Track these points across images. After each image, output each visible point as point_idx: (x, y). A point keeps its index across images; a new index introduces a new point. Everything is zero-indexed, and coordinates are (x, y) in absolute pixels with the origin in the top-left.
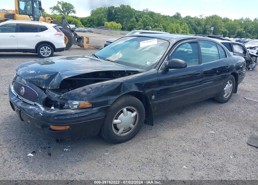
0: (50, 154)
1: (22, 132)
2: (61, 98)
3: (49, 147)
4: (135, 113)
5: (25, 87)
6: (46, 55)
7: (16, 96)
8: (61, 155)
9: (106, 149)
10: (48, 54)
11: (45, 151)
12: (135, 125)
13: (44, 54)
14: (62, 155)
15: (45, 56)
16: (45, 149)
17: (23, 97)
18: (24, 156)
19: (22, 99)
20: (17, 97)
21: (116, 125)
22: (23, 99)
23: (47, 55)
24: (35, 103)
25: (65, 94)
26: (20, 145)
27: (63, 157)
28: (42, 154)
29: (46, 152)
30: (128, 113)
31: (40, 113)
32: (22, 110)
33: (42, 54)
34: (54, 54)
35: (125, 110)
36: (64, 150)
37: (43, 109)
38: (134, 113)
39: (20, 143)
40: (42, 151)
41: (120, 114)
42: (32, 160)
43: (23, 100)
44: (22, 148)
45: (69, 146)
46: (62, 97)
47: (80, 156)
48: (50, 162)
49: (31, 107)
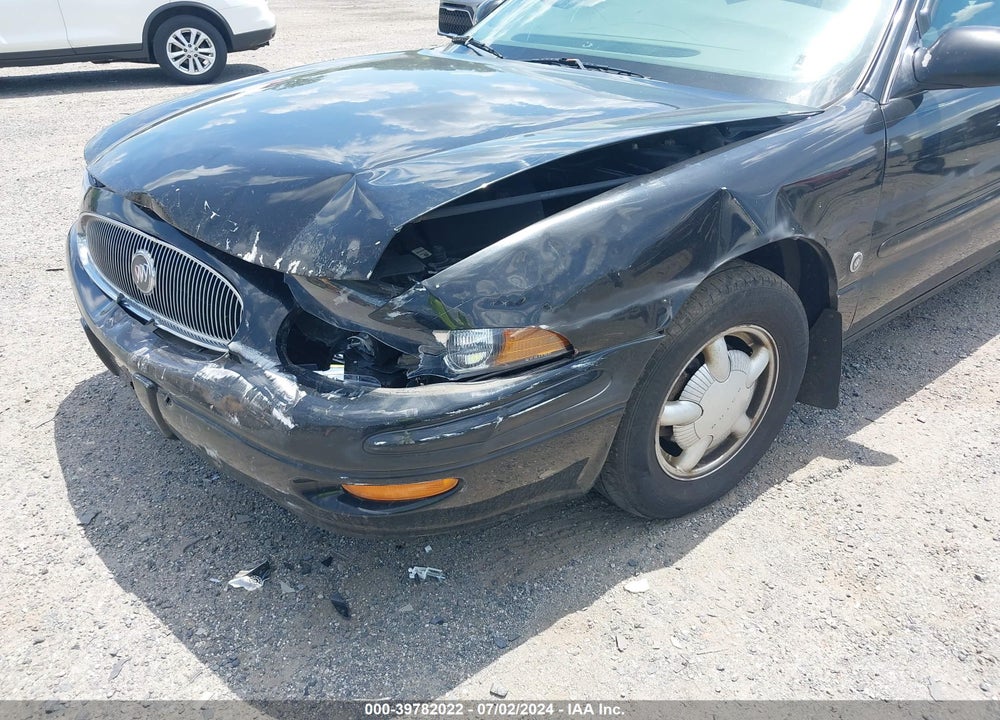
0: (343, 610)
1: (170, 473)
2: (394, 315)
3: (328, 562)
4: (762, 359)
5: (151, 247)
6: (196, 68)
7: (115, 297)
8: (402, 610)
9: (624, 557)
10: (203, 65)
11: (309, 581)
12: (757, 416)
13: (185, 65)
14: (409, 608)
15: (191, 71)
16: (310, 571)
17: (152, 306)
18: (208, 623)
19: (148, 319)
20: (121, 303)
21: (670, 428)
22: (153, 321)
23: (202, 71)
24: (235, 346)
25: (412, 290)
26: (177, 553)
27: (414, 621)
28: (301, 609)
29: (320, 596)
30: (732, 358)
31: (277, 414)
32: (160, 383)
33: (176, 64)
34: (227, 63)
35: (718, 345)
36: (412, 576)
37: (288, 387)
38: (757, 354)
39: (176, 539)
40: (293, 585)
41: (691, 371)
42: (260, 645)
43: (155, 324)
44: (189, 573)
45: (428, 549)
46: (397, 314)
47: (500, 605)
48: (356, 655)
49: (212, 372)
